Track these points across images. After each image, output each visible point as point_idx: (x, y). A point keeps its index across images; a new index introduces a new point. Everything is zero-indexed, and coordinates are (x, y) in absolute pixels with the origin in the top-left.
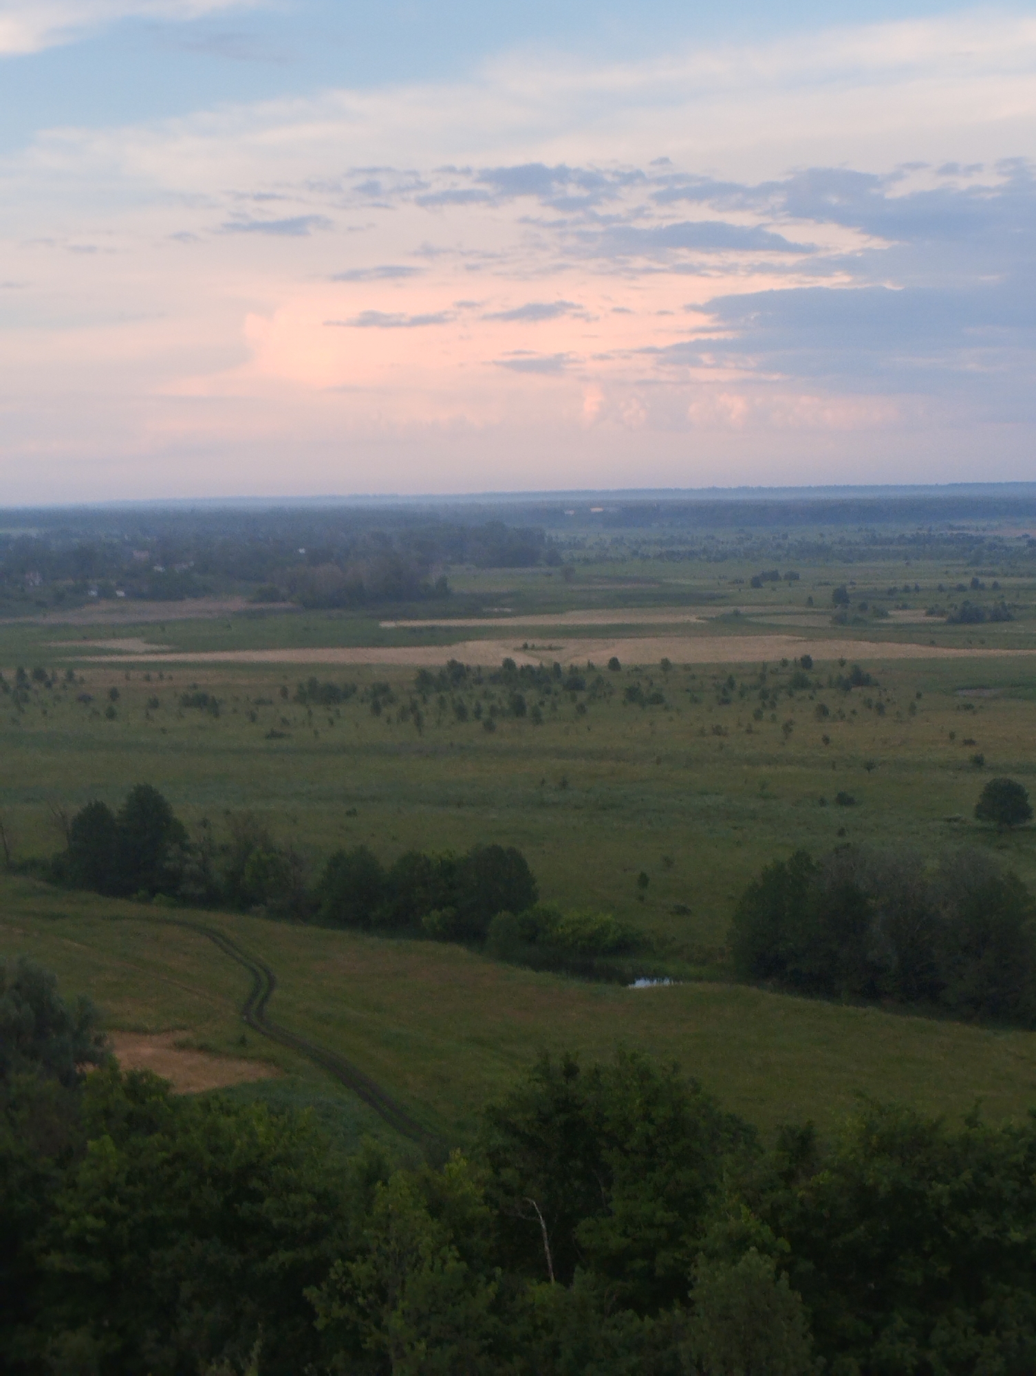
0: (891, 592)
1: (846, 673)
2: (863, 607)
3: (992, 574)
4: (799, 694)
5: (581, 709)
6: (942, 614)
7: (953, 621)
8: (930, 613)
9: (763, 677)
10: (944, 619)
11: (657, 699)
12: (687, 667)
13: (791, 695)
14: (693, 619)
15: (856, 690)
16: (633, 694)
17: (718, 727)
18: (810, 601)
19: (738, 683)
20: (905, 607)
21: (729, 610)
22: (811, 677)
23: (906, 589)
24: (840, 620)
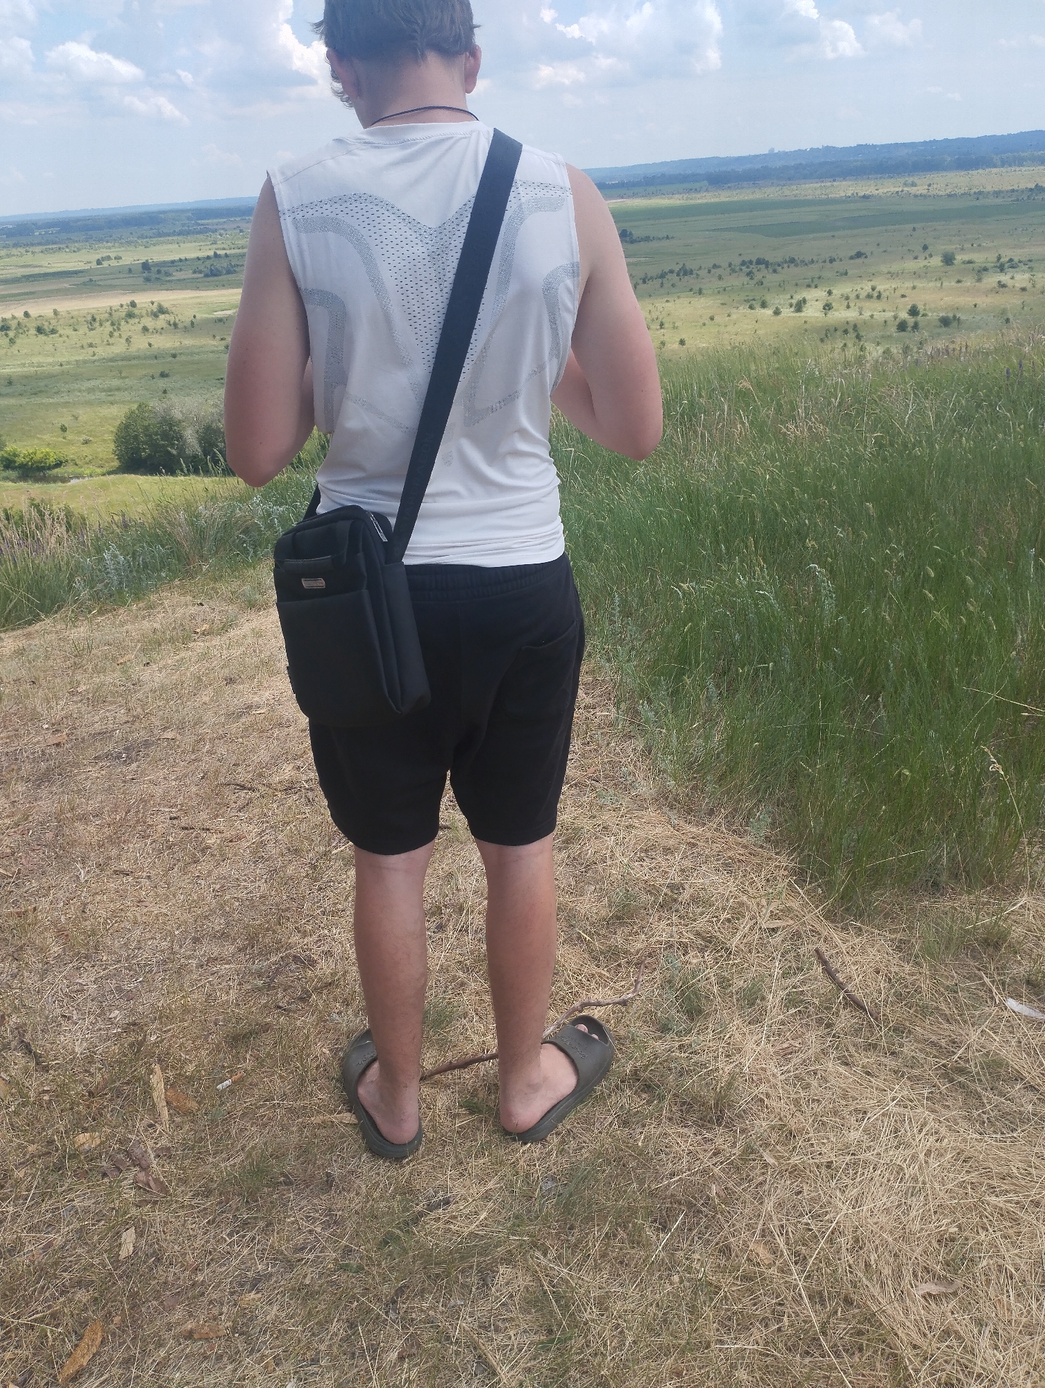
0: (173, 262)
1: (155, 309)
2: (159, 272)
3: (224, 249)
4: (132, 321)
5: (12, 341)
6: (200, 272)
7: (207, 276)
8: (195, 272)
9: (110, 314)
10: (202, 275)
11: (53, 331)
12: (68, 313)
13: (127, 322)
14: (67, 286)
15: (162, 317)
16: (40, 330)
17: (91, 344)
18: (130, 271)
19: (98, 319)
20: (181, 270)
21: (87, 279)
22: (136, 311)
23: (180, 260)
24: (148, 280)
